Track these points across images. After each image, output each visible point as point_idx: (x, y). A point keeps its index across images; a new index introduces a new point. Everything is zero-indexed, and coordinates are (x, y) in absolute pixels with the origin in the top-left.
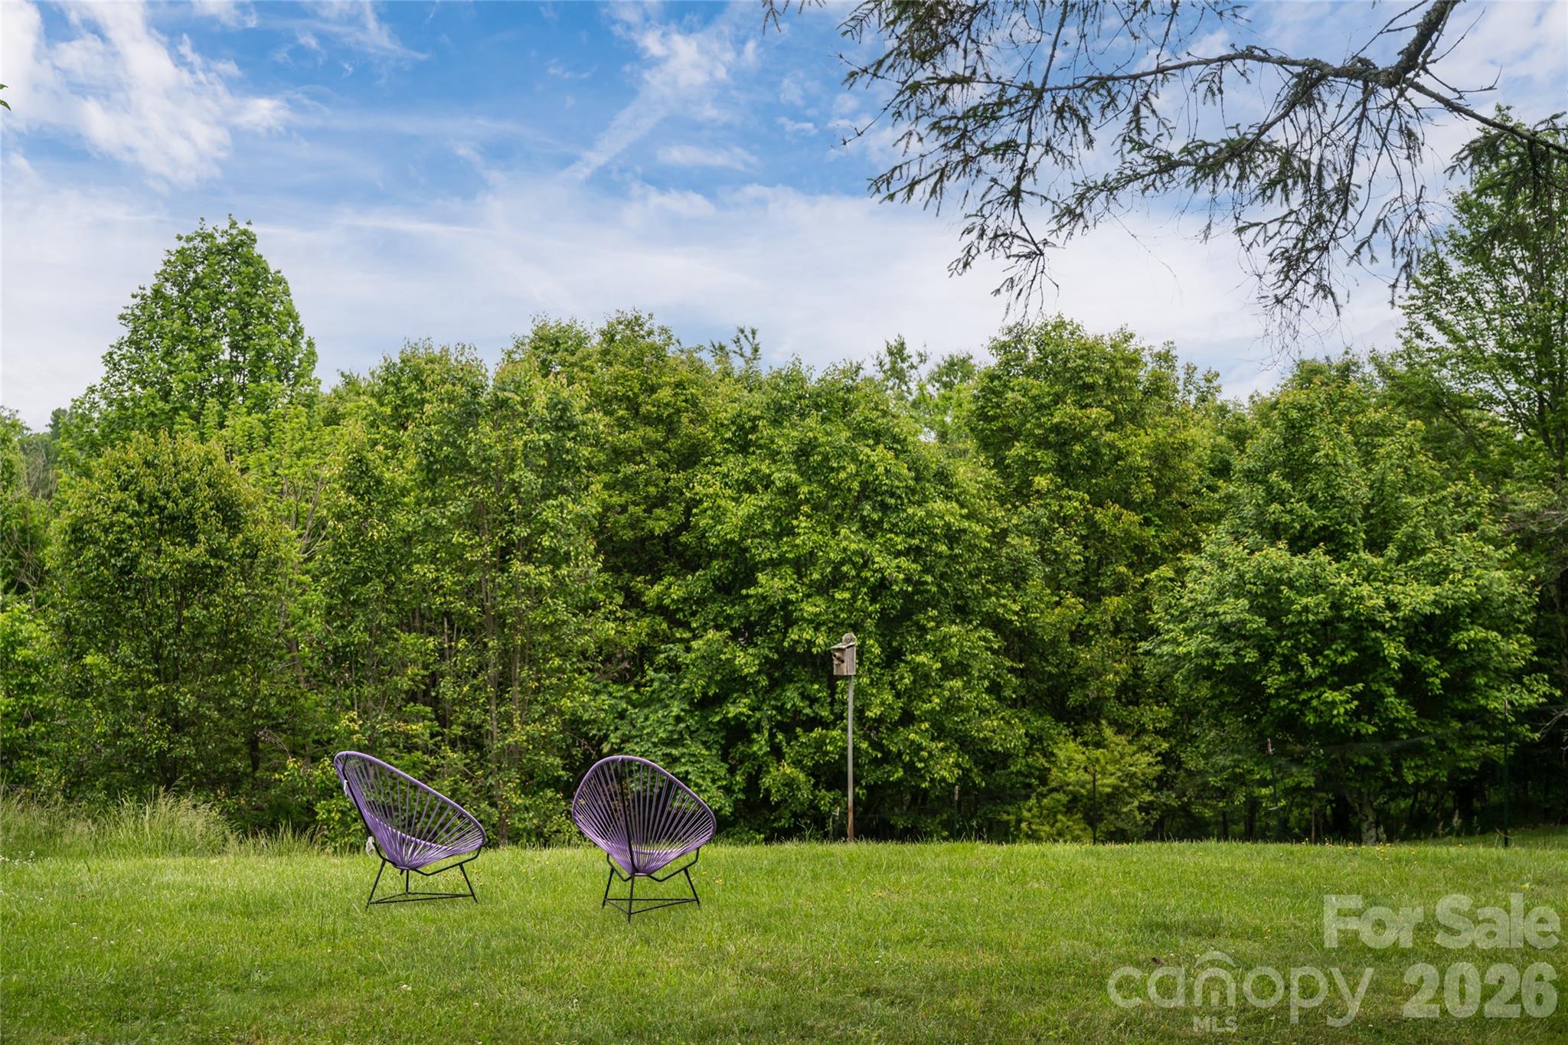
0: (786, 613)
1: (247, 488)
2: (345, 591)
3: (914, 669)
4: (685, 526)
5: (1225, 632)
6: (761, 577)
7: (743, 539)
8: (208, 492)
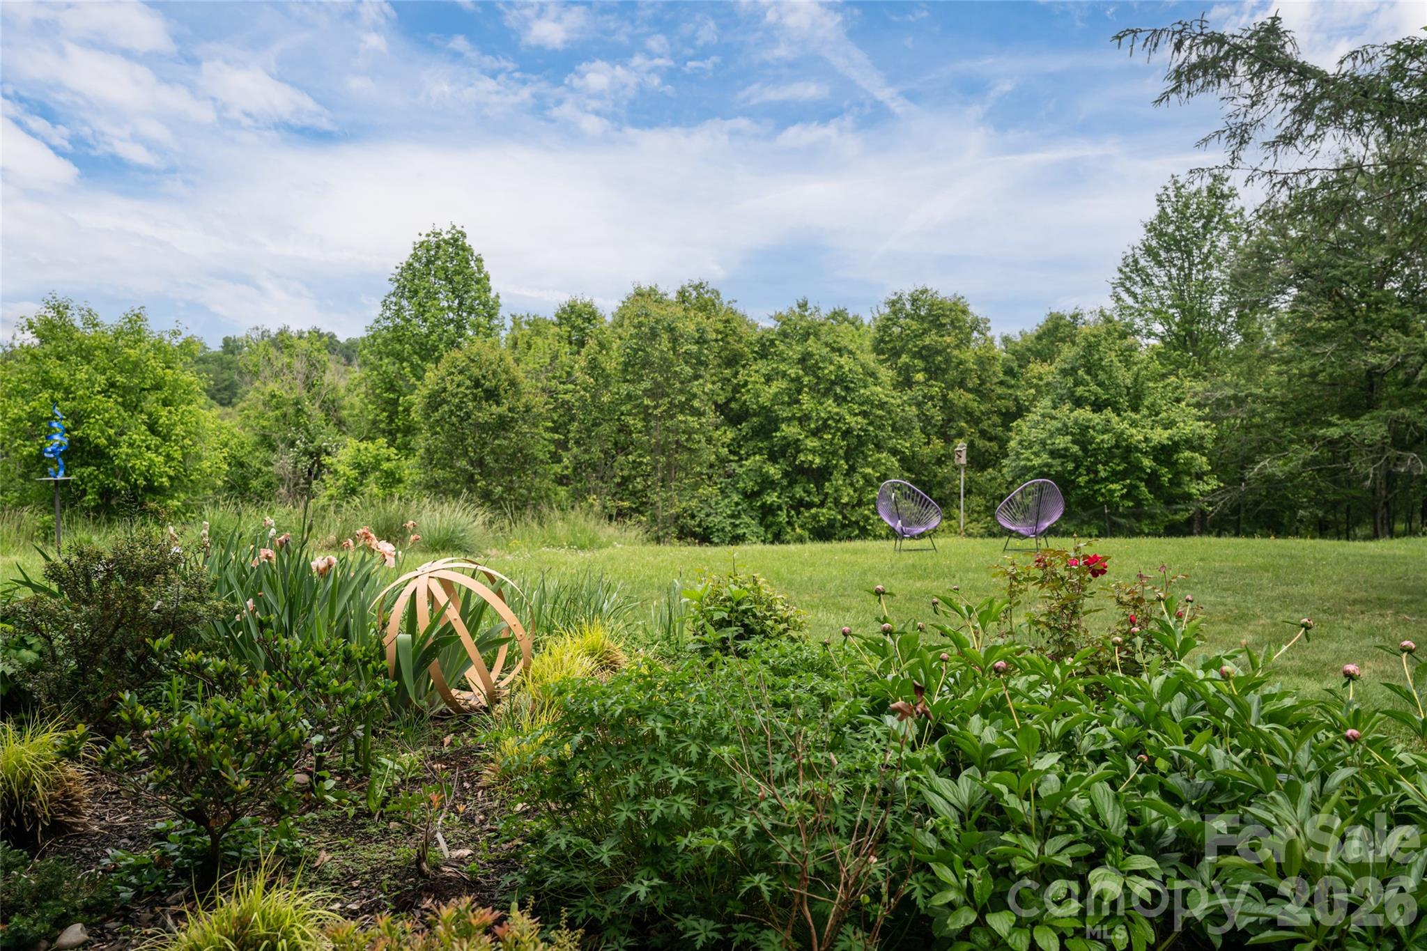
0: (796, 446)
1: (519, 373)
2: (588, 430)
3: (864, 476)
4: (733, 399)
5: (1054, 454)
6: (784, 426)
7: (773, 405)
8: (504, 377)
